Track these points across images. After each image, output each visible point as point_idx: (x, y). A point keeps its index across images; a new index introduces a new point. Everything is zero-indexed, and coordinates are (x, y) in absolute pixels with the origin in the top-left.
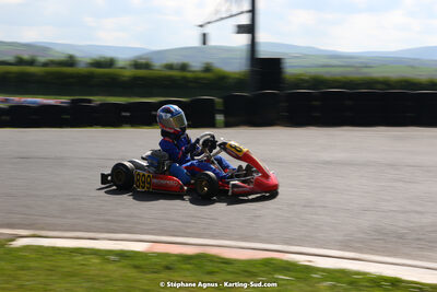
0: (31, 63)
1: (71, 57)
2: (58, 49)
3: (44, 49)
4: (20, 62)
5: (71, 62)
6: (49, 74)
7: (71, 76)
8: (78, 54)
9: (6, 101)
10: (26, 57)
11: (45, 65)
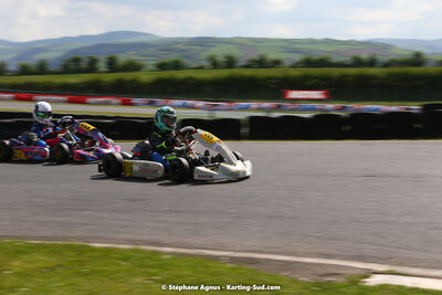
0: (372, 63)
1: (418, 55)
2: (402, 46)
3: (386, 46)
4: (358, 63)
5: (417, 60)
6: (391, 75)
7: (419, 77)
8: (426, 51)
9: (343, 109)
10: (365, 56)
11: (387, 65)
